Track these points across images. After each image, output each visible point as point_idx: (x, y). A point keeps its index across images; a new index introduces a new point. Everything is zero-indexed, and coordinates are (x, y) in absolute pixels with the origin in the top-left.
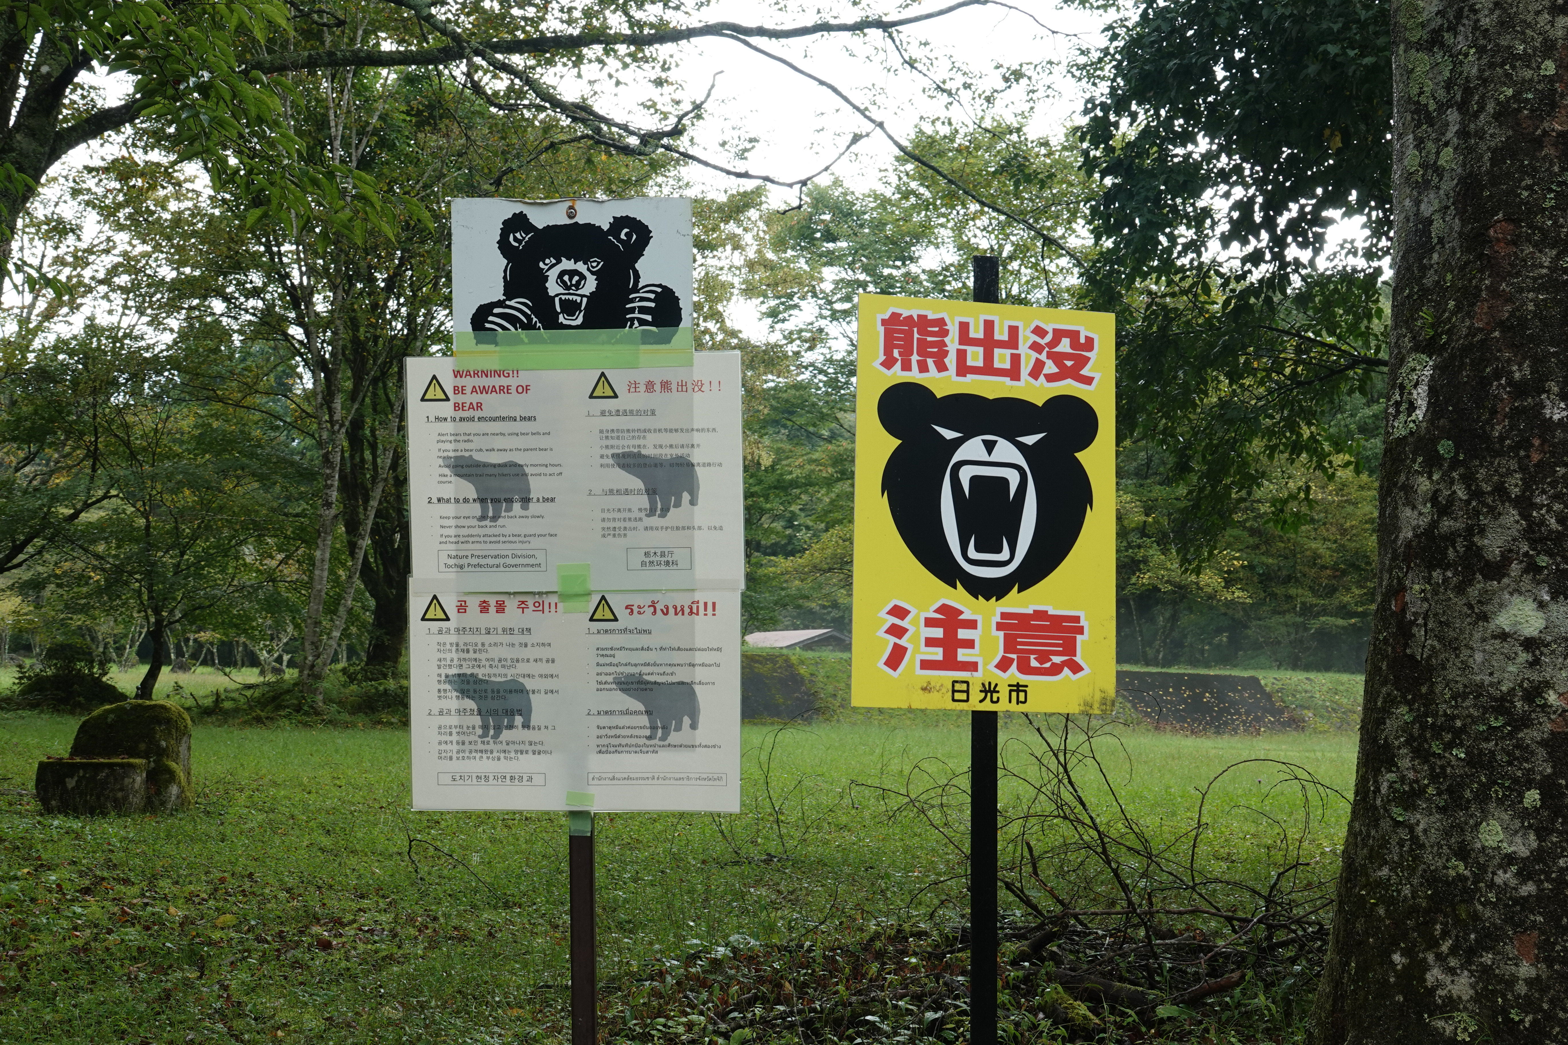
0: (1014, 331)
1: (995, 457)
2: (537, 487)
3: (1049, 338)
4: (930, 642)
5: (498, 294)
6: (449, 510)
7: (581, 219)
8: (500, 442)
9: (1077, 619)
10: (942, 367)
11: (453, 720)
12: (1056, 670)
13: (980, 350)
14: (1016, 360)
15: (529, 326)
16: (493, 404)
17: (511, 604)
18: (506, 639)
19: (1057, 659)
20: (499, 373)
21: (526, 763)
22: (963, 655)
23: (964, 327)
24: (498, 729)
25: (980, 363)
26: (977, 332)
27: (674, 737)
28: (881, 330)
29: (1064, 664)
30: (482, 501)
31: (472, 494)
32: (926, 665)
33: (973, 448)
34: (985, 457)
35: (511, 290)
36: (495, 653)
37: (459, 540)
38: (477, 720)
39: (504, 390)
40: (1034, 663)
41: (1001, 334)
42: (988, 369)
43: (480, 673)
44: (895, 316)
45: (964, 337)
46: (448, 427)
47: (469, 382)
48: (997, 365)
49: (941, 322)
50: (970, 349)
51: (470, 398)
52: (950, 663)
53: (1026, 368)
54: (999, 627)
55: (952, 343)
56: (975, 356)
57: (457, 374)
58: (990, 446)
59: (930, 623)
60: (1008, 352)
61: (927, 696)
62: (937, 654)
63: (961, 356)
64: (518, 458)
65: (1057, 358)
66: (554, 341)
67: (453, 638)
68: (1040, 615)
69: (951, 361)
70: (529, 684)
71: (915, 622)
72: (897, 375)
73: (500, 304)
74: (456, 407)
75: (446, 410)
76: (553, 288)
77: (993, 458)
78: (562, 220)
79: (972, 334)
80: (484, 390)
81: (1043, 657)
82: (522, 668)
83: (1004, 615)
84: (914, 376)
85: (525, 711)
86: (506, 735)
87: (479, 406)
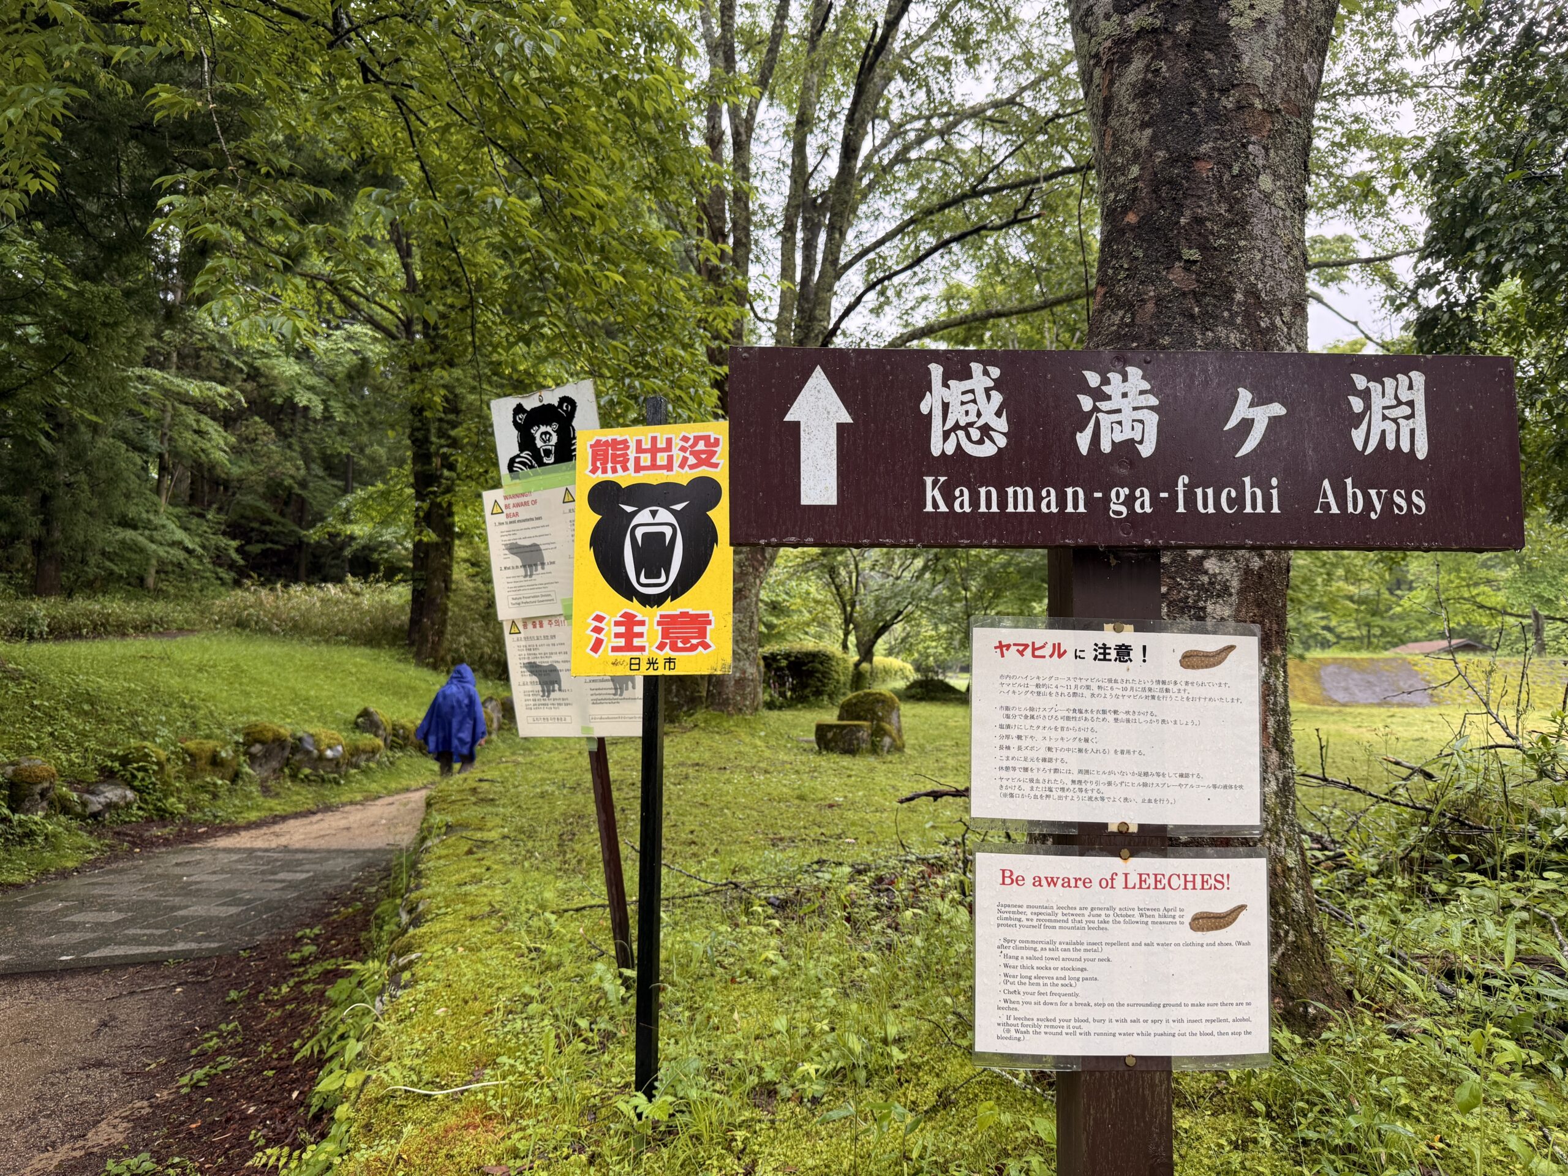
0: (669, 441)
1: (657, 520)
2: (547, 556)
3: (691, 442)
4: (617, 635)
5: (516, 451)
6: (510, 573)
7: (545, 402)
8: (528, 533)
9: (707, 616)
10: (625, 469)
11: (529, 688)
12: (693, 648)
13: (648, 456)
14: (670, 459)
15: (532, 467)
16: (524, 512)
17: (545, 622)
18: (545, 642)
19: (694, 641)
20: (523, 495)
21: (563, 711)
22: (637, 642)
23: (639, 443)
24: (549, 692)
25: (648, 463)
26: (646, 445)
27: (626, 694)
28: (590, 451)
29: (699, 644)
30: (524, 566)
31: (520, 563)
32: (615, 649)
33: (644, 516)
34: (651, 521)
35: (522, 448)
36: (542, 650)
37: (519, 589)
38: (539, 688)
39: (526, 504)
40: (680, 645)
41: (661, 444)
42: (654, 466)
43: (538, 661)
44: (598, 442)
45: (640, 449)
46: (505, 528)
47: (511, 502)
48: (659, 463)
49: (625, 442)
50: (642, 456)
51: (513, 510)
52: (629, 647)
53: (676, 463)
54: (659, 623)
55: (632, 453)
56: (646, 459)
57: (506, 498)
58: (654, 514)
59: (617, 624)
60: (665, 455)
61: (614, 668)
62: (621, 642)
63: (637, 460)
64: (537, 541)
65: (696, 454)
66: (544, 473)
67: (523, 643)
68: (684, 614)
69: (631, 465)
70: (559, 666)
71: (608, 624)
72: (600, 477)
73: (518, 456)
74: (508, 516)
75: (502, 518)
76: (539, 443)
77: (656, 521)
78: (538, 404)
79: (644, 446)
80: (518, 505)
81: (685, 641)
82: (555, 658)
83: (662, 616)
84: (610, 476)
85: (558, 682)
86: (553, 695)
87: (517, 514)
